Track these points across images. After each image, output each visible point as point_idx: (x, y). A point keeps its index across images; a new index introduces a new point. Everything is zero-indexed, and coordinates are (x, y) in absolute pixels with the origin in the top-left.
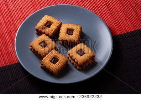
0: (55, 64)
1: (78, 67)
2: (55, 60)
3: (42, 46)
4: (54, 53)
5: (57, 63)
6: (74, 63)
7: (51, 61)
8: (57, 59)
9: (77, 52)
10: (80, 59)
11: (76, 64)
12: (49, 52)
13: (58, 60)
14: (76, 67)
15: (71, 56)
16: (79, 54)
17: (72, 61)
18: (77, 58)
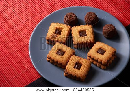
0: (79, 69)
1: (102, 67)
2: (78, 65)
3: (60, 55)
4: (74, 59)
5: (82, 68)
6: (98, 64)
7: (75, 67)
8: (80, 63)
9: (97, 52)
10: (103, 58)
11: (100, 64)
12: (69, 59)
13: (81, 65)
14: (100, 68)
15: (93, 57)
16: (100, 54)
17: (94, 62)
18: (100, 58)
